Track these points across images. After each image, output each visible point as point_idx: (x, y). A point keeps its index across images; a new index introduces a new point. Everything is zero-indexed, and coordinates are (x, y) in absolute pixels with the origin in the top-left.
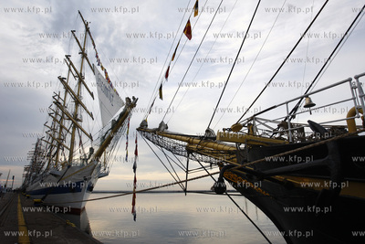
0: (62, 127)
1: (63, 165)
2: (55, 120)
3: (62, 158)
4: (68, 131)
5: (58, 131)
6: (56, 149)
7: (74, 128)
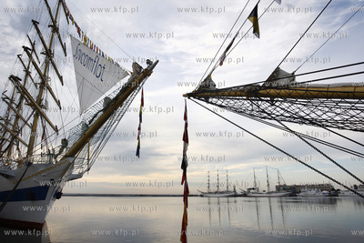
0: (18, 117)
1: (19, 162)
2: (10, 107)
3: (15, 155)
4: (26, 123)
5: (13, 122)
6: (8, 143)
7: (36, 117)
